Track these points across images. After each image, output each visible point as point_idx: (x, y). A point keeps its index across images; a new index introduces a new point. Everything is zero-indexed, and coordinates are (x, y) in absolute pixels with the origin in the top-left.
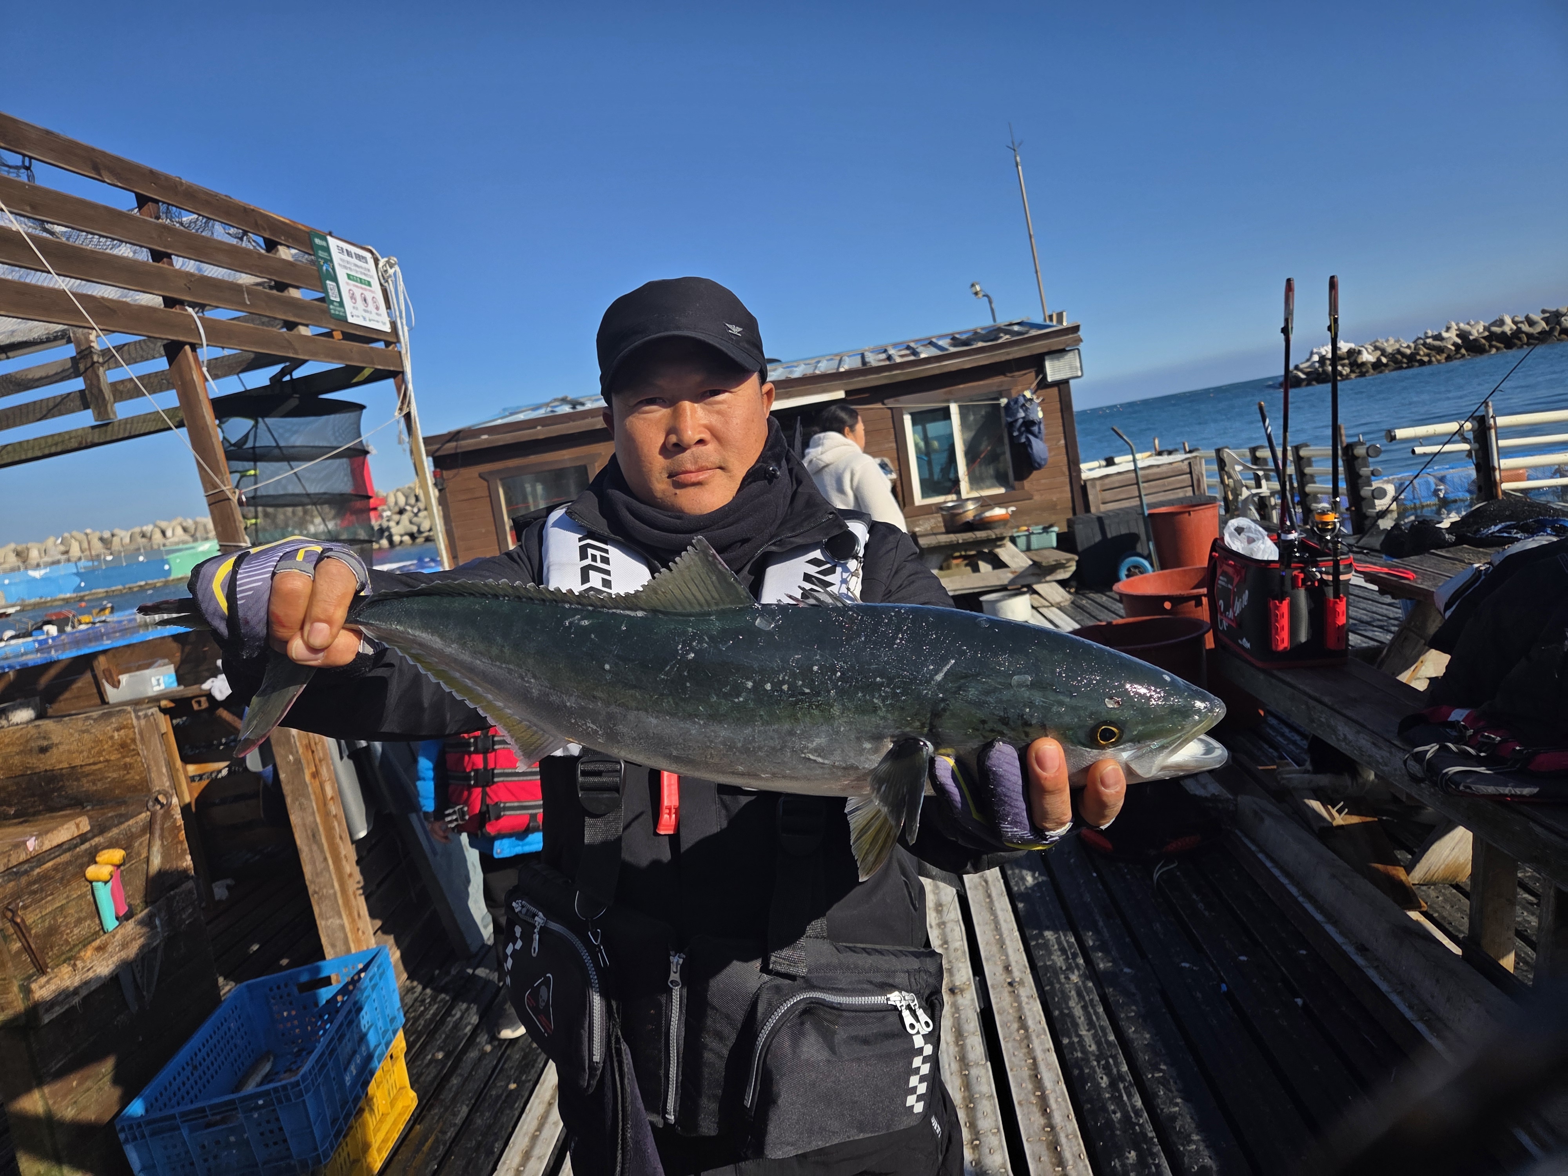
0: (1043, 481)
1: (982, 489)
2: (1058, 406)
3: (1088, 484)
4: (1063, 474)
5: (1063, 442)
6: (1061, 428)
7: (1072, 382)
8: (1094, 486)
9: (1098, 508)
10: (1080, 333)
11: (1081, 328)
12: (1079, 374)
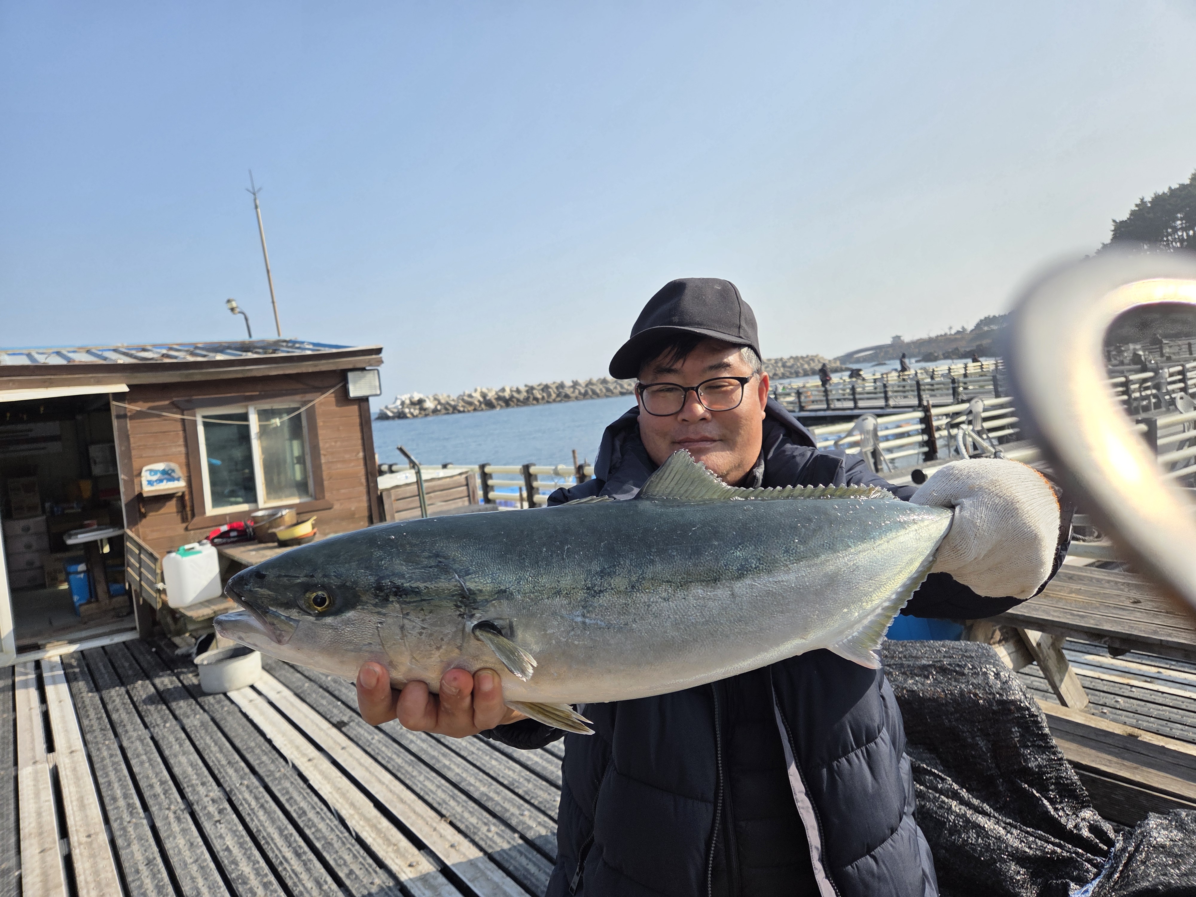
0: (343, 491)
1: (280, 498)
2: (357, 420)
3: (384, 494)
4: (362, 484)
5: (361, 455)
6: (360, 442)
7: (370, 399)
8: (389, 496)
9: (393, 517)
10: (381, 355)
11: (383, 351)
12: (378, 392)
